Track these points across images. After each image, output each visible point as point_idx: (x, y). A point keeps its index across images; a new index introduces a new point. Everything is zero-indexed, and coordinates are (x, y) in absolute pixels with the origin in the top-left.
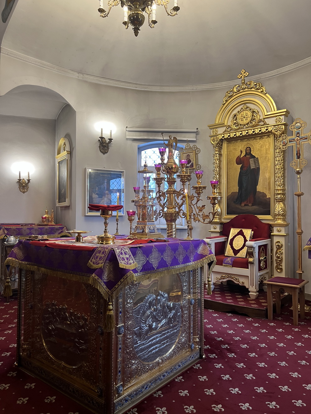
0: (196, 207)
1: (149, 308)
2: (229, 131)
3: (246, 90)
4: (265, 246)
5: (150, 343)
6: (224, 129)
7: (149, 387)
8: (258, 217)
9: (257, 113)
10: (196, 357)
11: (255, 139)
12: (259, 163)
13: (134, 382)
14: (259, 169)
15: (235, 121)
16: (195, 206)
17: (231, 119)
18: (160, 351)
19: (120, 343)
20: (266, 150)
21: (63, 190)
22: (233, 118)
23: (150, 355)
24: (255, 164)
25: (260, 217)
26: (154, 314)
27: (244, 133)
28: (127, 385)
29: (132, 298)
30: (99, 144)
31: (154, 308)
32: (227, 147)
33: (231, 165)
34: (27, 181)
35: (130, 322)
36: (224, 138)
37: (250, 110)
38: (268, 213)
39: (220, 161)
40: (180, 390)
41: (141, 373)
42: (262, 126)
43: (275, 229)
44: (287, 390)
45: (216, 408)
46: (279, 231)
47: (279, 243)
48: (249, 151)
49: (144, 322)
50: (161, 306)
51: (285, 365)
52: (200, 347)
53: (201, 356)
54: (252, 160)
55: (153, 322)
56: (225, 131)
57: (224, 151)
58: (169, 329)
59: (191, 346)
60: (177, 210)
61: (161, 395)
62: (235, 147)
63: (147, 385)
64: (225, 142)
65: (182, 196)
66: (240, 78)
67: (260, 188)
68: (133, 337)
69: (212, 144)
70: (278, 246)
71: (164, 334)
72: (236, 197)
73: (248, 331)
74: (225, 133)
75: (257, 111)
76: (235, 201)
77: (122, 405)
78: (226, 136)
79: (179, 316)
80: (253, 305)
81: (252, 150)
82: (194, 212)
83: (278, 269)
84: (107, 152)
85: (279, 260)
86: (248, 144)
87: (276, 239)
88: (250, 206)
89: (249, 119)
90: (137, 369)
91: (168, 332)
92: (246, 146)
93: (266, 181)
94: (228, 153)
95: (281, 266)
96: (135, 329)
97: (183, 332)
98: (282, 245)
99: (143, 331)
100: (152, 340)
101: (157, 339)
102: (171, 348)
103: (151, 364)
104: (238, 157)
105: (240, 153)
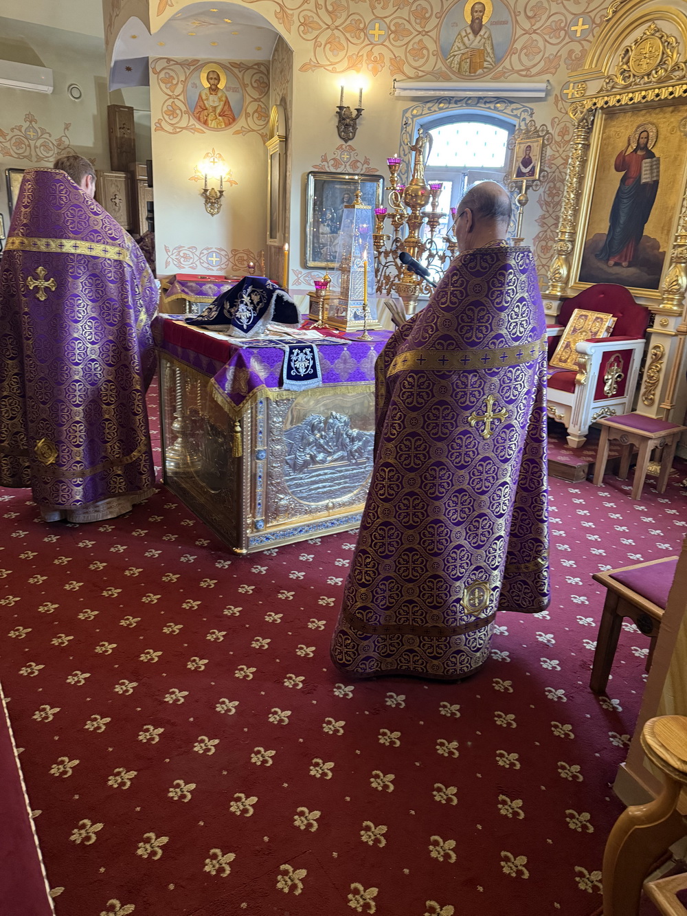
1: (312, 433)
2: (607, 91)
4: (628, 354)
5: (312, 479)
6: (601, 83)
7: (306, 531)
8: (631, 291)
9: (673, 47)
11: (662, 111)
13: (283, 521)
14: (656, 184)
15: (625, 67)
17: (618, 59)
18: (331, 491)
19: (260, 470)
22: (623, 58)
23: (313, 494)
24: (652, 173)
25: (634, 291)
26: (320, 442)
27: (637, 98)
28: (272, 522)
29: (280, 415)
30: (336, 120)
32: (604, 126)
33: (604, 171)
36: (596, 106)
37: (661, 38)
38: (654, 285)
39: (583, 161)
41: (295, 513)
42: (677, 80)
43: (658, 319)
46: (663, 325)
47: (658, 350)
48: (646, 140)
49: (302, 450)
50: (333, 432)
55: (319, 452)
56: (601, 90)
57: (595, 138)
58: (349, 465)
61: (319, 543)
62: (618, 130)
63: (303, 529)
64: (601, 115)
67: (649, 230)
68: (282, 466)
69: (572, 120)
70: (655, 355)
71: (339, 472)
72: (601, 244)
74: (600, 94)
75: (675, 40)
76: (598, 253)
78: (600, 103)
81: (651, 138)
83: (646, 398)
84: (353, 138)
85: (652, 383)
86: (646, 122)
87: (654, 342)
88: (623, 267)
89: (654, 62)
91: (347, 470)
93: (666, 214)
94: (603, 142)
95: (654, 395)
96: (286, 457)
98: (662, 356)
99: (300, 461)
100: (317, 476)
101: (327, 477)
102: (352, 492)
103: (313, 505)
104: (622, 152)
105: (626, 145)
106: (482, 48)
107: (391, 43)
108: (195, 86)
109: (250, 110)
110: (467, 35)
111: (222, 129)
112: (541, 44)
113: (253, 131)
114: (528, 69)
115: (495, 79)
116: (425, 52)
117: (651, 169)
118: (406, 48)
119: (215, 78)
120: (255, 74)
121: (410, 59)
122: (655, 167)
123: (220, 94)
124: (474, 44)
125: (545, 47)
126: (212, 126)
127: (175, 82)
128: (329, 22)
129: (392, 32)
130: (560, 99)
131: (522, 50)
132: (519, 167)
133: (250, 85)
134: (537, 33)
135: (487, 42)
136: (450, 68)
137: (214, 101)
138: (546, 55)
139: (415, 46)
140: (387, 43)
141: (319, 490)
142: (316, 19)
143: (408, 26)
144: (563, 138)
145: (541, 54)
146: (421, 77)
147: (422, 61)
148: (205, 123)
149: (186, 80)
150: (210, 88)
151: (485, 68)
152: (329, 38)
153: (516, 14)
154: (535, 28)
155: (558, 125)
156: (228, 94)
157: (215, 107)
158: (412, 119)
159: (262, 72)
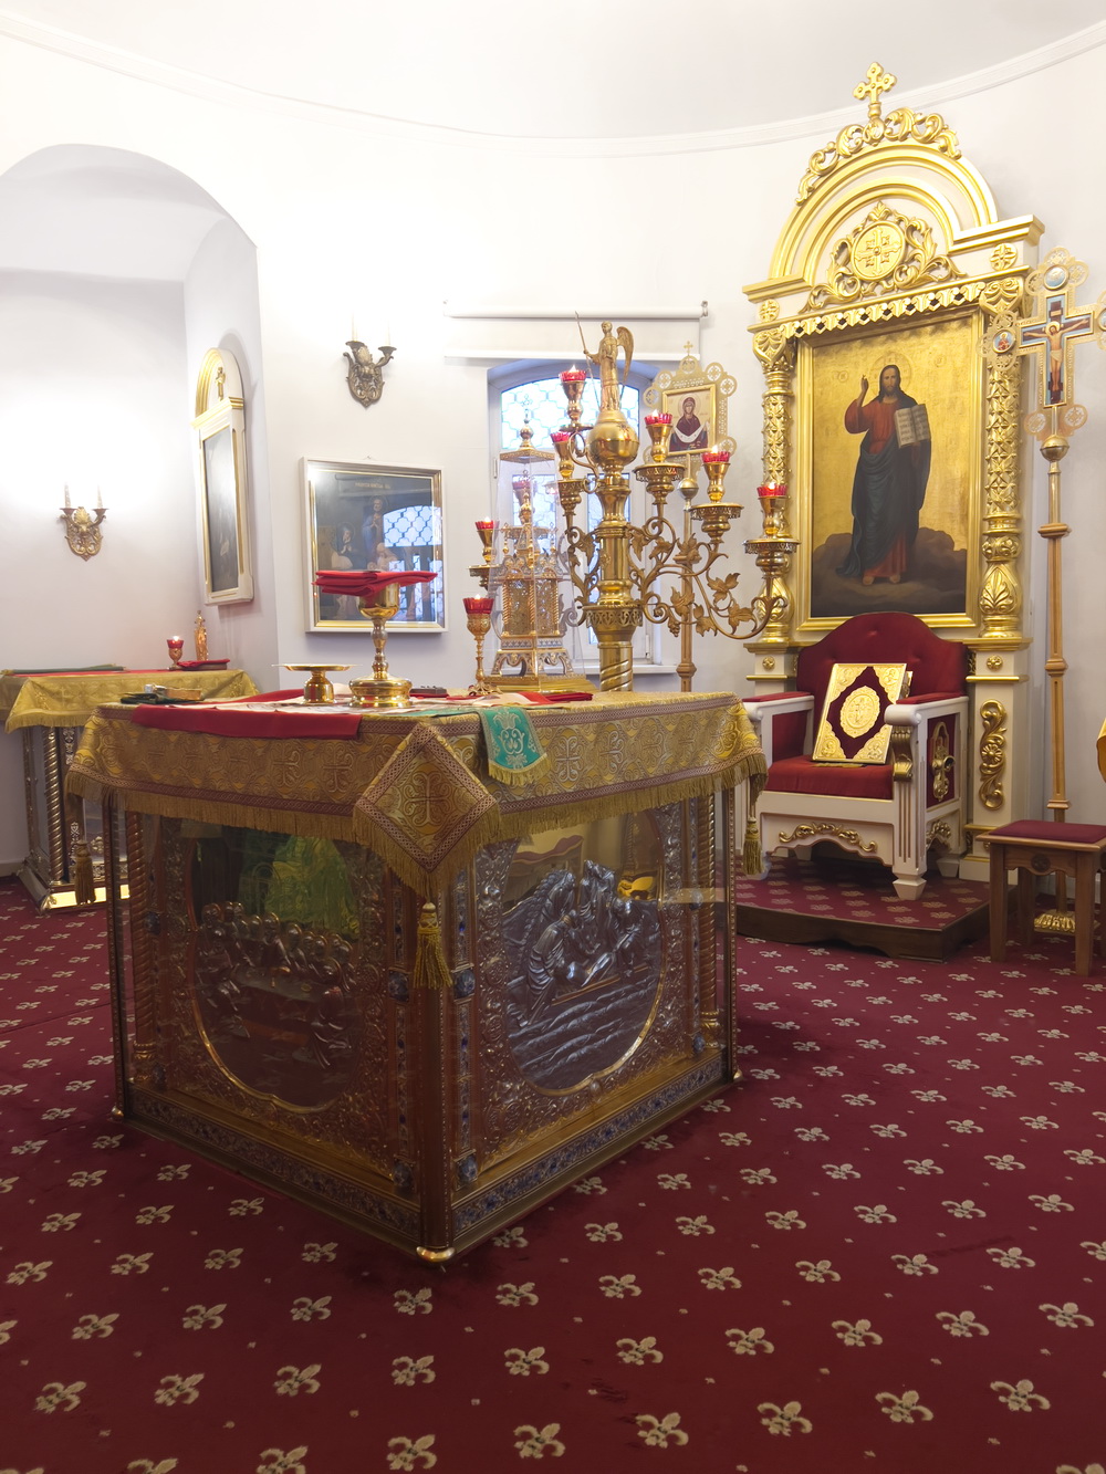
0: (704, 582)
1: (554, 915)
2: (819, 308)
3: (885, 143)
4: (950, 720)
5: (560, 1029)
6: (801, 300)
7: (562, 1165)
8: (924, 620)
9: (923, 235)
10: (712, 1079)
11: (914, 334)
12: (928, 426)
13: (513, 1149)
14: (926, 445)
15: (843, 269)
16: (702, 578)
17: (827, 259)
19: (464, 1024)
20: (956, 375)
21: (227, 543)
22: (836, 258)
23: (562, 1067)
24: (915, 429)
25: (932, 620)
26: (570, 936)
27: (876, 314)
28: (491, 1158)
29: (497, 880)
31: (572, 918)
32: (815, 367)
33: (827, 434)
34: (94, 516)
35: (493, 960)
36: (802, 333)
37: (898, 224)
38: (957, 606)
39: (788, 420)
40: (661, 1173)
41: (534, 1122)
42: (941, 281)
43: (981, 661)
44: (1012, 1166)
45: (780, 1220)
46: (993, 668)
47: (992, 710)
48: (894, 380)
49: (539, 959)
51: (1005, 1094)
52: (723, 1046)
53: (728, 1075)
54: (903, 415)
55: (568, 962)
56: (808, 307)
57: (803, 384)
59: (695, 1042)
60: (636, 594)
61: (600, 1187)
62: (841, 369)
63: (555, 1159)
64: (807, 350)
65: (654, 543)
66: (862, 99)
67: (929, 516)
68: (503, 1007)
69: (761, 359)
70: (991, 718)
71: (606, 1002)
72: (844, 552)
73: (881, 1000)
74: (807, 314)
75: (926, 225)
76: (841, 567)
77: (478, 1216)
78: (810, 327)
79: (651, 944)
80: (898, 920)
81: (903, 375)
82: (699, 600)
83: (987, 797)
84: (378, 399)
85: (992, 769)
86: (890, 353)
87: (982, 697)
88: (891, 583)
89: (895, 259)
90: (521, 1109)
91: (617, 996)
92: (882, 360)
93: (954, 490)
94: (818, 390)
95: (1000, 788)
96: (510, 981)
97: (666, 999)
98: (1004, 717)
99: (539, 986)
100: (568, 1019)
102: (629, 1048)
103: (566, 1094)
104: (855, 402)
105: (860, 390)
117: (913, 423)
122: (918, 419)
132: (676, 435)
141: (571, 1056)
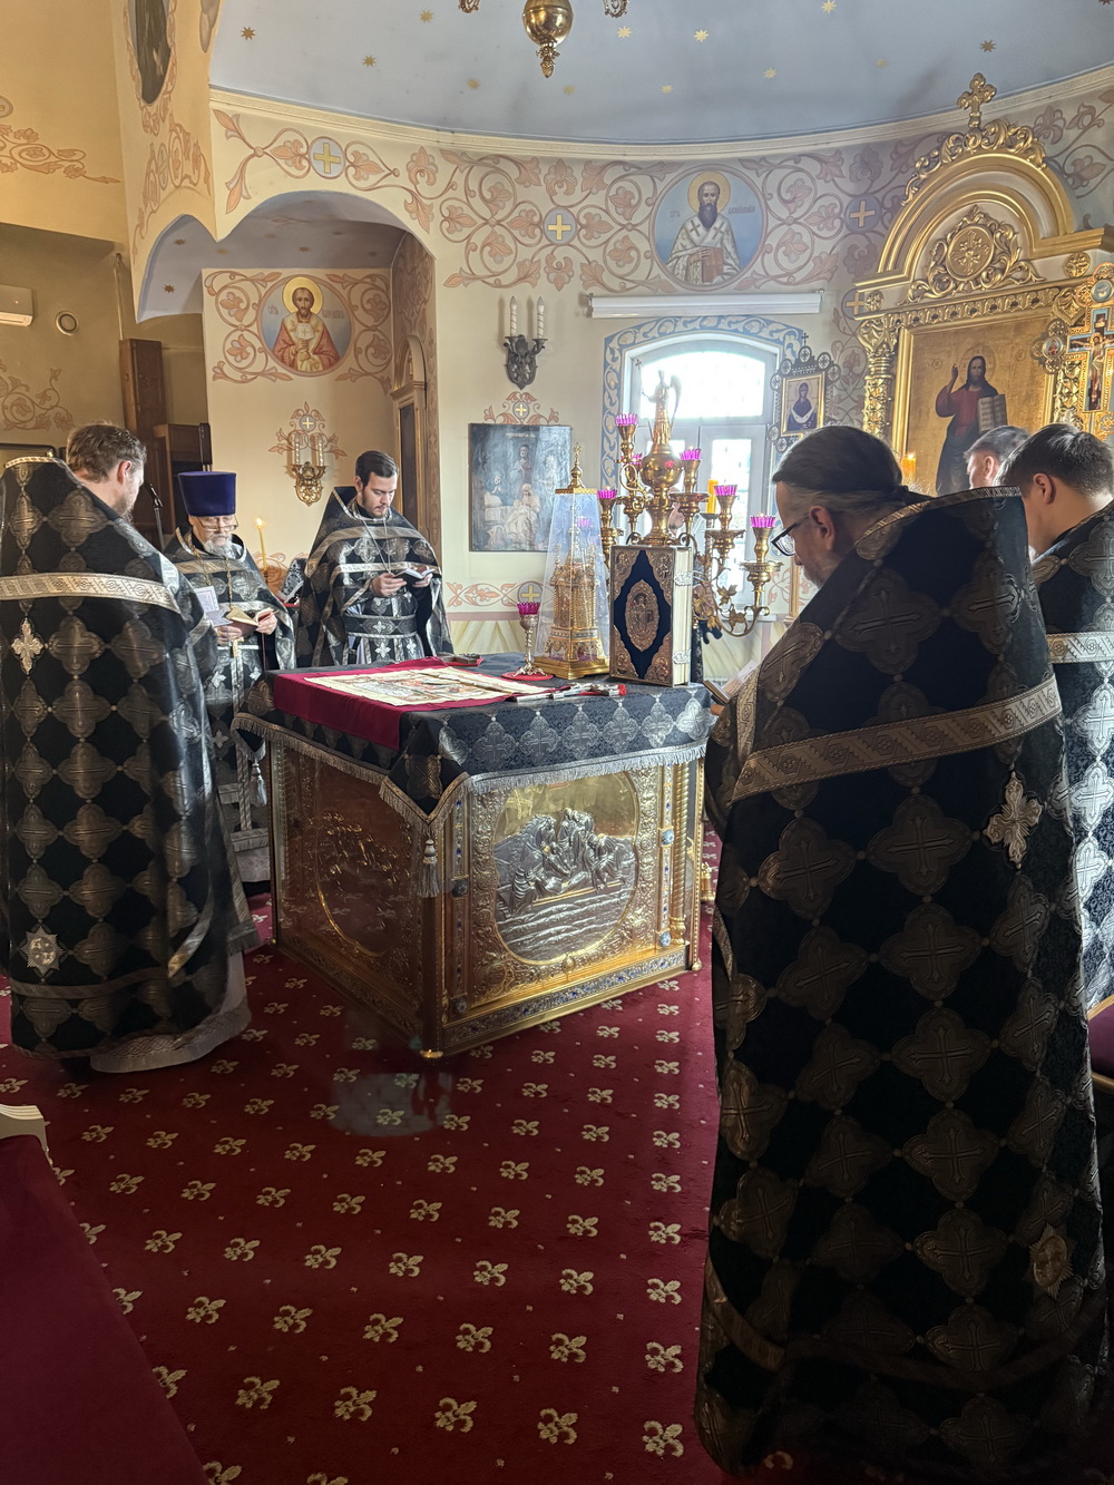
1: (538, 845)
5: (541, 921)
10: (674, 966)
13: (498, 995)
18: (568, 939)
19: (459, 914)
20: (1033, 370)
22: (935, 256)
23: (542, 945)
26: (550, 860)
28: (478, 1000)
29: (489, 822)
31: (551, 847)
32: (914, 353)
35: (483, 873)
36: (901, 325)
39: (888, 403)
41: (515, 980)
42: (1021, 285)
48: (980, 370)
49: (523, 874)
50: (570, 841)
52: (688, 943)
53: (689, 967)
55: (549, 876)
57: (901, 370)
58: (595, 894)
59: (662, 938)
61: (557, 1028)
62: (936, 357)
64: (907, 338)
68: (492, 904)
71: (580, 905)
74: (906, 308)
75: (1013, 229)
77: (465, 1035)
78: (906, 321)
79: (625, 867)
81: (988, 366)
84: (531, 382)
86: (978, 345)
90: (504, 971)
91: (592, 902)
94: (915, 375)
96: (498, 888)
97: (637, 906)
99: (521, 893)
100: (547, 915)
101: (562, 915)
102: (601, 937)
103: (543, 964)
104: (945, 387)
105: (950, 378)
106: (719, 246)
107: (581, 242)
108: (274, 310)
109: (362, 344)
110: (695, 228)
111: (319, 374)
112: (806, 238)
113: (368, 374)
114: (789, 274)
115: (742, 290)
116: (633, 253)
117: (993, 412)
118: (605, 250)
119: (306, 299)
120: (366, 291)
121: (612, 264)
122: (998, 408)
123: (313, 322)
124: (706, 241)
125: (813, 242)
126: (303, 369)
127: (243, 306)
128: (487, 215)
129: (583, 227)
130: (841, 314)
131: (778, 247)
132: (791, 416)
133: (359, 305)
134: (800, 224)
135: (726, 237)
136: (672, 274)
137: (305, 332)
138: (816, 254)
139: (618, 245)
140: (576, 242)
141: (550, 939)
142: (467, 210)
143: (605, 217)
144: (851, 370)
145: (809, 251)
146: (628, 289)
147: (628, 268)
148: (293, 365)
149: (260, 301)
150: (298, 313)
151: (726, 274)
152: (488, 237)
153: (766, 197)
154: (795, 216)
155: (841, 352)
156: (326, 321)
157: (306, 343)
158: (621, 351)
159: (378, 288)
